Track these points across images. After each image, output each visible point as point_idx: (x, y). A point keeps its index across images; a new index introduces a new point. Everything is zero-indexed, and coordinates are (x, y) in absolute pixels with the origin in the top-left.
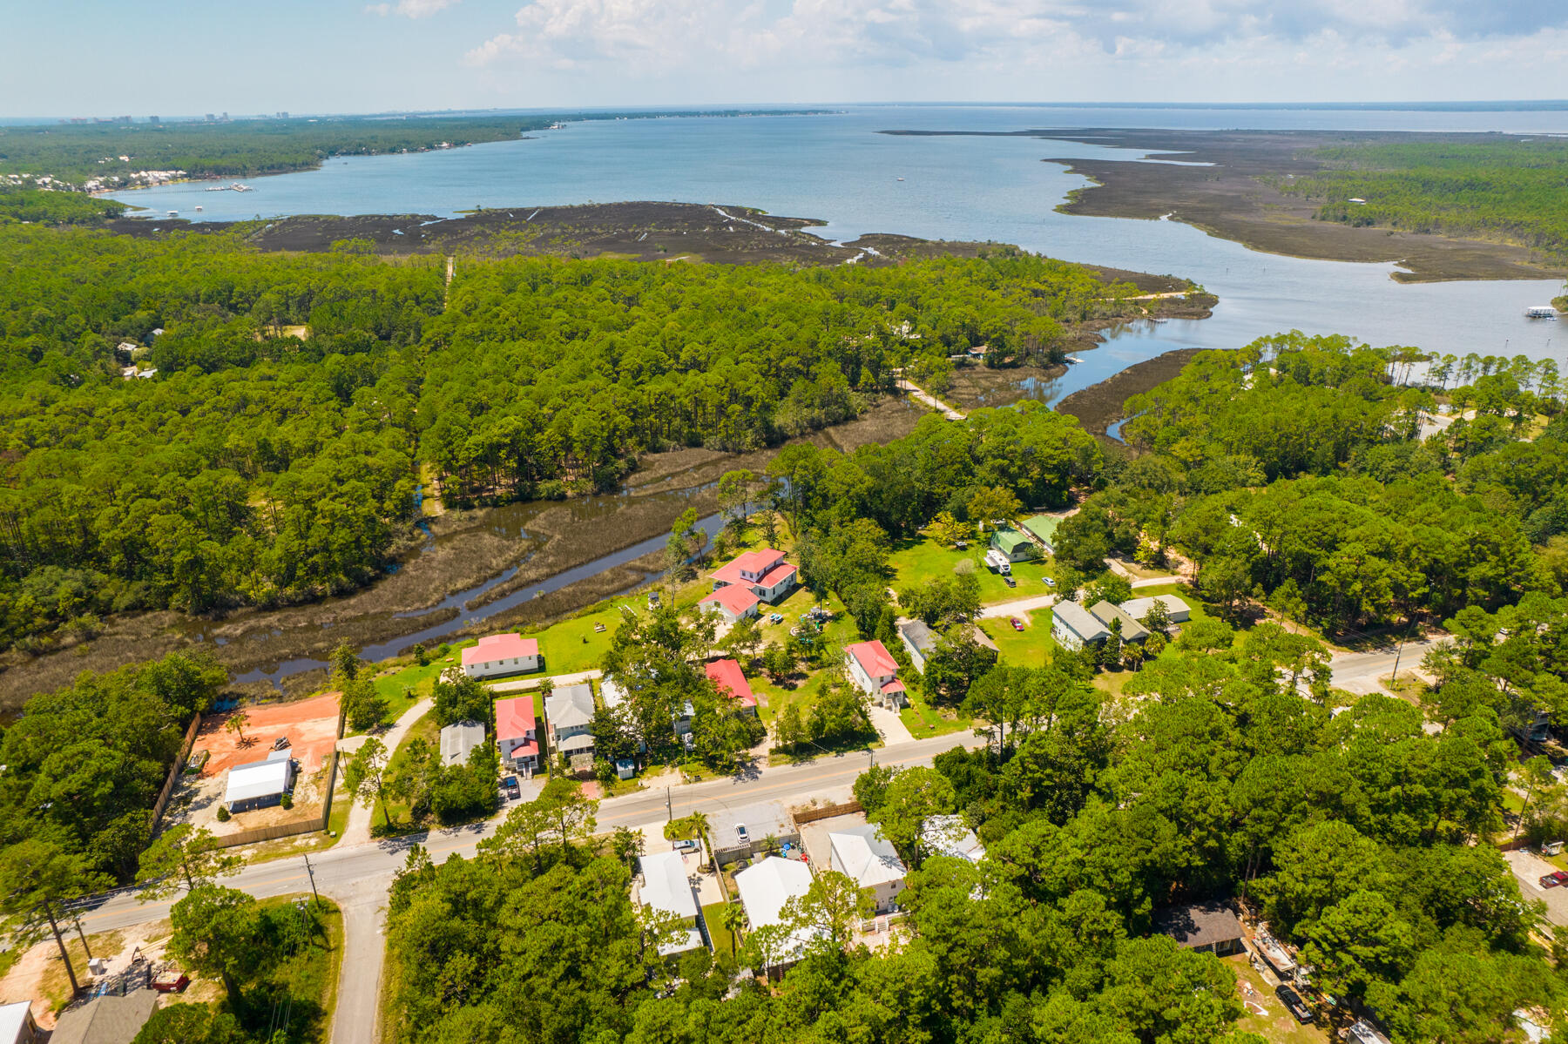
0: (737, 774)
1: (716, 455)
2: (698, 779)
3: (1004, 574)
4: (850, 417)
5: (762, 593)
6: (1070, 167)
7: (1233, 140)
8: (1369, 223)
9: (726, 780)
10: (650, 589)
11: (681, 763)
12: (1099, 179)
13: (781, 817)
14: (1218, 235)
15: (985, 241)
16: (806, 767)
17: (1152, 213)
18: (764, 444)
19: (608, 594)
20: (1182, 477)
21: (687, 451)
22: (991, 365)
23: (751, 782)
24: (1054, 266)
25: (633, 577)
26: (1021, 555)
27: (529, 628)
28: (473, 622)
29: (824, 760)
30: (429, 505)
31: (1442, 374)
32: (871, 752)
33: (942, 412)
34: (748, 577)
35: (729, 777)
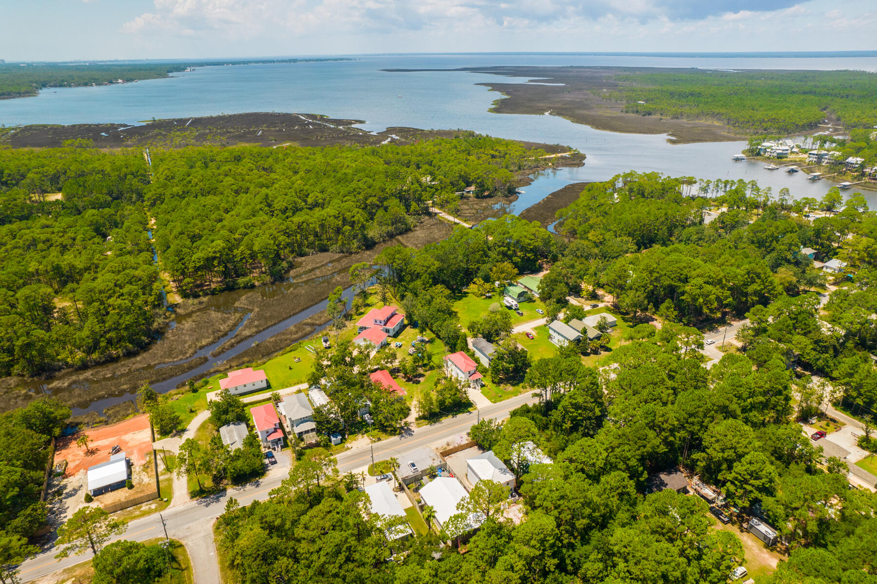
0: (400, 434)
1: (337, 256)
2: (379, 439)
3: (515, 310)
4: (408, 230)
5: (387, 331)
6: (490, 88)
7: (571, 72)
8: (650, 114)
9: (395, 438)
10: (320, 335)
11: (366, 432)
12: (508, 94)
13: (432, 455)
14: (577, 122)
15: (456, 129)
16: (437, 425)
17: (540, 111)
18: (364, 248)
19: (296, 340)
20: (596, 250)
21: (319, 254)
22: (477, 197)
23: (409, 438)
24: (499, 141)
25: (308, 329)
26: (522, 299)
27: (254, 364)
28: (220, 364)
29: (447, 420)
30: (172, 297)
31: (705, 190)
32: (471, 413)
33: (458, 224)
34: (378, 323)
35: (396, 436)
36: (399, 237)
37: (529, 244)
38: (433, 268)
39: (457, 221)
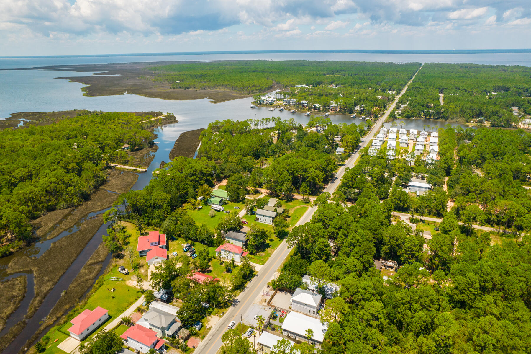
0: (231, 304)
1: (67, 211)
2: (223, 313)
3: (223, 211)
4: (104, 182)
5: (162, 247)
6: (70, 80)
7: (116, 67)
8: (188, 88)
9: (231, 309)
10: (112, 267)
11: (210, 313)
12: (86, 83)
13: (261, 307)
14: (150, 97)
16: (247, 290)
17: (121, 92)
18: (83, 200)
19: (96, 278)
21: (49, 214)
22: (132, 150)
23: (239, 304)
25: (98, 267)
26: (221, 204)
27: (78, 307)
29: (248, 285)
32: (257, 275)
33: (136, 170)
34: (154, 244)
35: (231, 307)
36: (102, 187)
37: (207, 171)
38: (168, 199)
39: (134, 168)
